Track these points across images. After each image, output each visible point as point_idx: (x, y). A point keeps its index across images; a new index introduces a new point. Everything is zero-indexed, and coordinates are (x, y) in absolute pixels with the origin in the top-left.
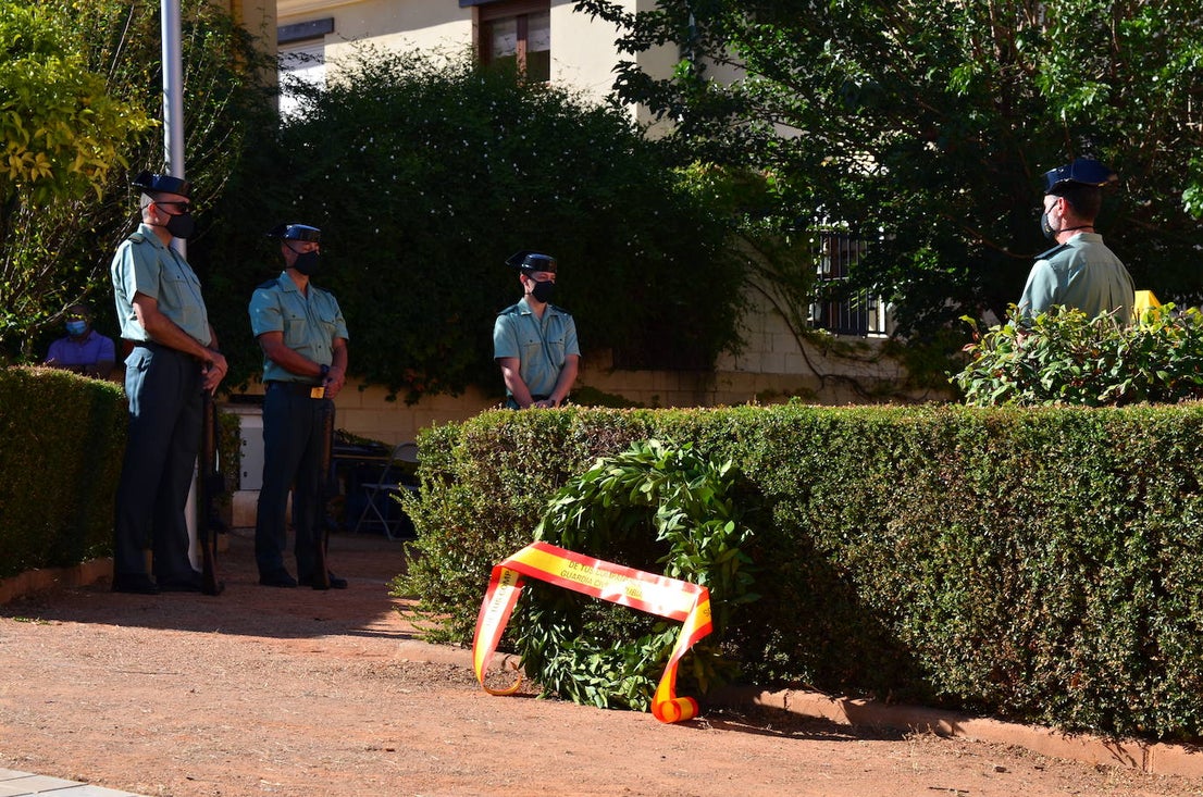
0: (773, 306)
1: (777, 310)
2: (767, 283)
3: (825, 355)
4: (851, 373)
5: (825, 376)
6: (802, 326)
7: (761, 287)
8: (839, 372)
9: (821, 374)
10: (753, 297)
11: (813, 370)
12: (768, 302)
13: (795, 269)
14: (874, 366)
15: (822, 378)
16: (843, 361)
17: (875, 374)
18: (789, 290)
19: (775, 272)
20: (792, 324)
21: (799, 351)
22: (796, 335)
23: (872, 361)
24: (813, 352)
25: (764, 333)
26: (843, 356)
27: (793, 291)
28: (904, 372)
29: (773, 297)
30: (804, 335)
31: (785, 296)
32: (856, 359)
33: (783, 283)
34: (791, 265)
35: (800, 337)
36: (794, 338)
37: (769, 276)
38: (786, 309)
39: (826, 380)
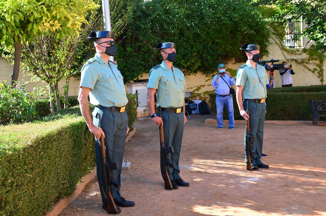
0: (275, 42)
1: (276, 43)
2: (274, 36)
3: (288, 54)
4: (295, 58)
5: (289, 59)
6: (282, 47)
7: (272, 37)
8: (292, 58)
9: (288, 59)
10: (270, 40)
11: (286, 58)
12: (274, 41)
13: (280, 32)
14: (301, 55)
15: (288, 60)
16: (293, 55)
17: (301, 57)
18: (279, 37)
19: (276, 33)
20: (280, 46)
21: (282, 53)
22: (281, 49)
23: (300, 54)
24: (285, 53)
25: (273, 49)
26: (293, 54)
27: (280, 37)
28: (308, 56)
29: (275, 39)
30: (283, 49)
31: (278, 39)
32: (296, 54)
33: (278, 36)
34: (280, 30)
35: (282, 50)
36: (280, 50)
37: (274, 34)
38: (278, 42)
39: (289, 61)
